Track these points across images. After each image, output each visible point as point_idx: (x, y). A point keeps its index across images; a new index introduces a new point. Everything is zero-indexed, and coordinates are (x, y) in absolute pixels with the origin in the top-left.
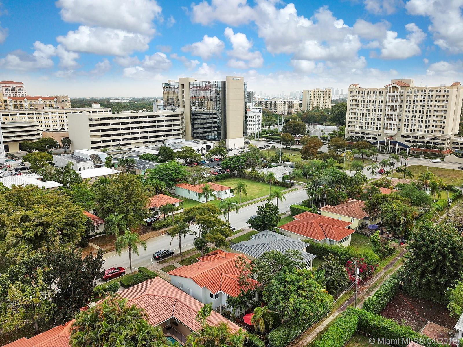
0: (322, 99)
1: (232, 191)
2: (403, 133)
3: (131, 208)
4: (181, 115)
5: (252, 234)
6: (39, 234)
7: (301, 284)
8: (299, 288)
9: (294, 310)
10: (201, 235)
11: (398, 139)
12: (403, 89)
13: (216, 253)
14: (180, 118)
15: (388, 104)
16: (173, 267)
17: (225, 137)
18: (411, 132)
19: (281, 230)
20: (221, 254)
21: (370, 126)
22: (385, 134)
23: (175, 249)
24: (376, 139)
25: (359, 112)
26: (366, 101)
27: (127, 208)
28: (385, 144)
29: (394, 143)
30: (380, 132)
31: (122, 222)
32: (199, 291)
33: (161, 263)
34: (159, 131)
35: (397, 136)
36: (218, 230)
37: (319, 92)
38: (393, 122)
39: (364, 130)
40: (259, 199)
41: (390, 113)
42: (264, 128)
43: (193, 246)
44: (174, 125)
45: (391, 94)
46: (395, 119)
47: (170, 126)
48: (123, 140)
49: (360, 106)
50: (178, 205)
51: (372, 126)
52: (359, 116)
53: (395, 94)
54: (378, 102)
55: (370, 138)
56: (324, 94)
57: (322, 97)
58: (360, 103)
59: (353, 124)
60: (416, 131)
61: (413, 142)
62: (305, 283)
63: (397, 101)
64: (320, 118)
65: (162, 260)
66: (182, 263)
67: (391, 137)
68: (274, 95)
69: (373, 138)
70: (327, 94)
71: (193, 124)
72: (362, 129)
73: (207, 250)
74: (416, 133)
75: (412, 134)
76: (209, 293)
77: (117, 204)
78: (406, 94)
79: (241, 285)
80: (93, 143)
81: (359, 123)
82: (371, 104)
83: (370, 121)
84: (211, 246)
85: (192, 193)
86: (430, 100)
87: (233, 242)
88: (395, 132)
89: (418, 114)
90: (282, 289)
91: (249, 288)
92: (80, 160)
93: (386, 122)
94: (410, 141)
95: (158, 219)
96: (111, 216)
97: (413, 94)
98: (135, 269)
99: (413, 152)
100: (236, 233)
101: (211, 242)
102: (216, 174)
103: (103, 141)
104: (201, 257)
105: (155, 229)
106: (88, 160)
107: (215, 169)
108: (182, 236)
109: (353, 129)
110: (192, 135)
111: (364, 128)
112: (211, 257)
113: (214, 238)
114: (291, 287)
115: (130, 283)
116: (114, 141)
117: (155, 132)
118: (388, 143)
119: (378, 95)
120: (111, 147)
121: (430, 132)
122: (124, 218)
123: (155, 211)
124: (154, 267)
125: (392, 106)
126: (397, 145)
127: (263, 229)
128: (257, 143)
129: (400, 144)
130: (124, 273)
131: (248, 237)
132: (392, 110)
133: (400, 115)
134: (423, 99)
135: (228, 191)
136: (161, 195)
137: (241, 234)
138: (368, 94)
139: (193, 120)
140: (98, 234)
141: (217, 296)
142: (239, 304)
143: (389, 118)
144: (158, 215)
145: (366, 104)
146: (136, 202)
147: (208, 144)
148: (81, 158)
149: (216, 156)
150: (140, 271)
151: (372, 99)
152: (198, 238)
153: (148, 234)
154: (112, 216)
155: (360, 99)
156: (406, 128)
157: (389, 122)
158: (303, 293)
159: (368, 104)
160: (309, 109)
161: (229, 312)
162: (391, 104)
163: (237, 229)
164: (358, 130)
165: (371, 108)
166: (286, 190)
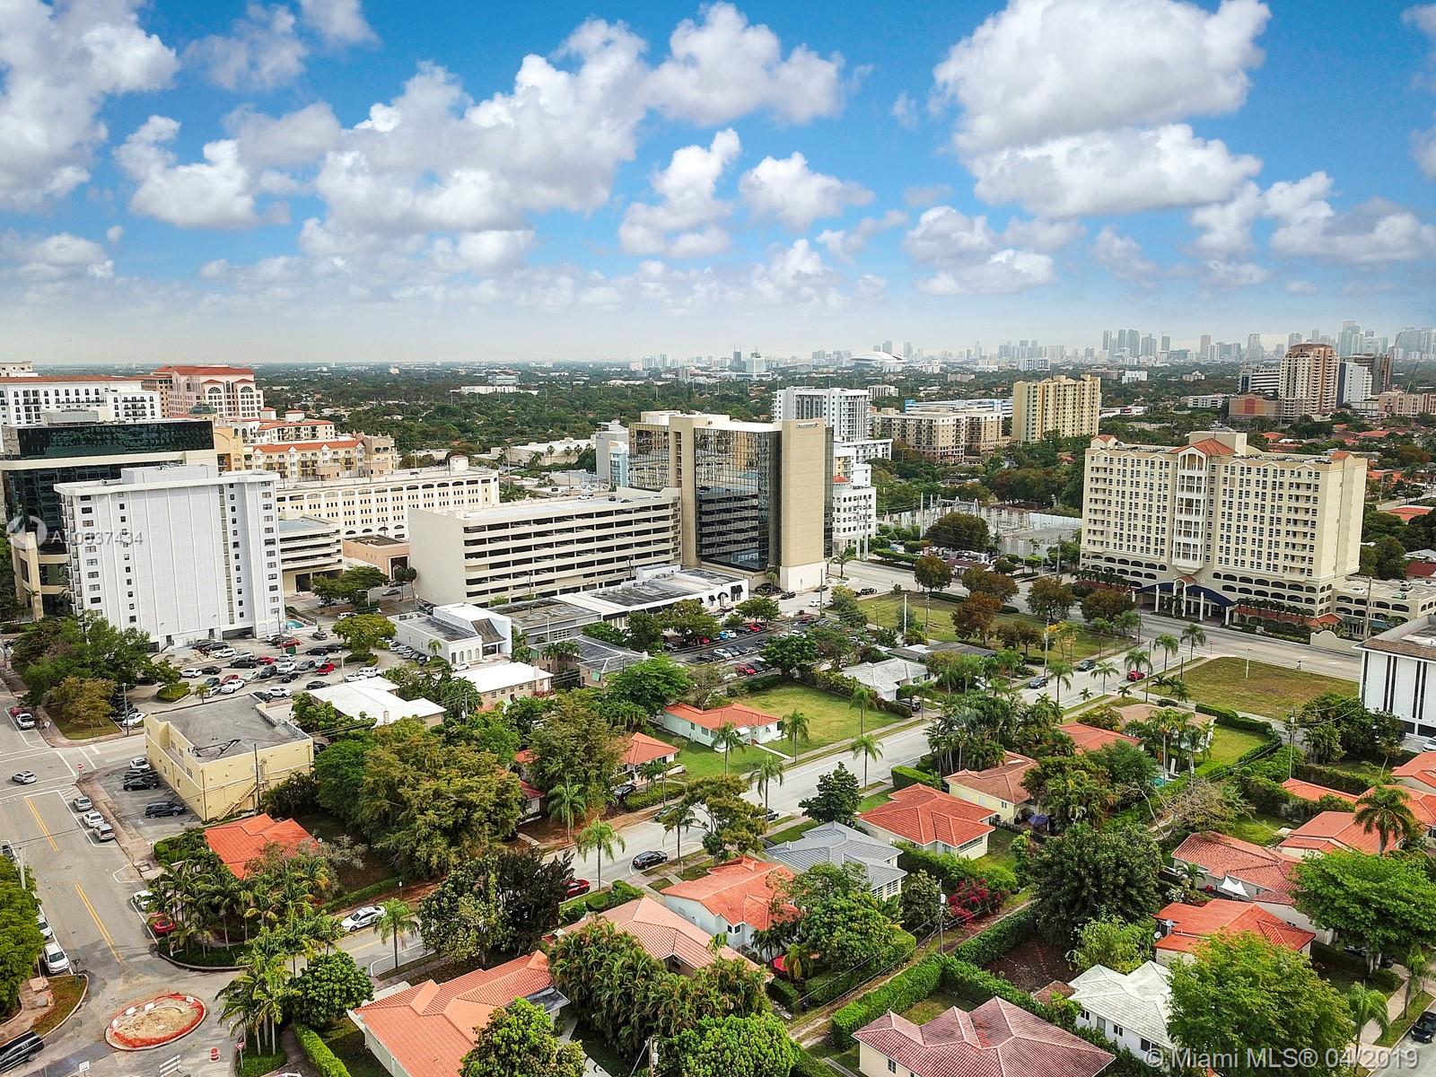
0: (1069, 406)
1: (781, 726)
2: (1218, 568)
3: (593, 773)
4: (674, 505)
5: (808, 827)
6: (460, 821)
7: (855, 913)
8: (851, 919)
9: (839, 948)
10: (714, 830)
11: (1206, 582)
12: (1216, 462)
13: (740, 862)
14: (670, 512)
15: (1179, 495)
16: (667, 883)
17: (778, 563)
18: (1236, 568)
19: (860, 822)
20: (747, 863)
21: (1138, 544)
22: (1175, 567)
23: (670, 851)
24: (1153, 577)
25: (1113, 508)
26: (1128, 483)
27: (586, 773)
28: (1175, 594)
29: (1195, 591)
30: (1164, 560)
31: (578, 799)
32: (711, 920)
33: (648, 874)
34: (620, 547)
35: (1204, 572)
36: (742, 824)
37: (1062, 389)
38: (1191, 541)
39: (1124, 553)
40: (837, 745)
41: (1184, 517)
42: (887, 522)
43: (701, 847)
44: (656, 531)
45: (1187, 473)
46: (1196, 534)
47: (647, 532)
48: (537, 572)
49: (1114, 493)
50: (670, 759)
51: (1144, 545)
52: (1112, 519)
53: (1195, 473)
54: (1156, 487)
55: (1138, 574)
56: (1077, 392)
57: (1069, 401)
58: (1114, 487)
59: (1098, 538)
60: (1247, 565)
61: (1242, 590)
62: (861, 912)
63: (1199, 489)
64: (1043, 488)
65: (647, 869)
66: (683, 876)
67: (1189, 577)
68: (950, 355)
69: (1148, 576)
70: (1087, 392)
71: (701, 525)
72: (1120, 551)
73: (725, 856)
74: (1247, 571)
75: (1238, 571)
76: (725, 924)
77: (569, 764)
78: (1223, 474)
79: (773, 914)
80: (470, 582)
81: (1112, 535)
82: (1141, 490)
83: (1139, 533)
84: (732, 849)
85: (698, 729)
86: (1277, 492)
87: (772, 842)
88: (1197, 564)
89: (1250, 524)
90: (826, 920)
91: (784, 918)
92: (454, 633)
93: (1176, 539)
94: (1233, 589)
95: (633, 788)
96: (559, 788)
97: (1237, 476)
98: (608, 883)
99: (1242, 618)
100: (781, 822)
101: (731, 843)
102: (752, 674)
103: (493, 579)
104: (716, 867)
105: (630, 809)
106: (471, 635)
107: (749, 656)
108: (683, 829)
109: (1098, 549)
110: (697, 552)
111: (1125, 548)
112: (732, 868)
113: (737, 838)
114: (839, 917)
115: (602, 905)
116: (516, 575)
117: (610, 549)
118: (1180, 591)
119: (1157, 471)
120: (511, 590)
121: (1280, 569)
122: (580, 792)
123: (629, 770)
124: (637, 880)
125: (1189, 502)
126: (1202, 598)
127: (829, 820)
128: (862, 571)
129: (1210, 594)
130: (588, 888)
131: (796, 834)
132: (1189, 512)
133: (1210, 524)
134: (1260, 490)
135: (773, 727)
136: (638, 736)
137: (791, 824)
138: (1133, 466)
139: (700, 513)
140: (529, 817)
141: (737, 929)
142: (768, 940)
143: (1183, 529)
144: (633, 778)
145: (1128, 489)
146: (600, 762)
147: (735, 584)
148: (452, 625)
149: (754, 620)
150: (616, 887)
151: (1142, 479)
152: (710, 834)
153: (619, 819)
154: (562, 788)
155: (1115, 477)
156: (1223, 555)
157: (1183, 540)
158: (855, 925)
159: (1134, 489)
160: (1030, 436)
161: (754, 953)
162: (1186, 495)
163: (783, 814)
164: (1111, 551)
165: (1141, 501)
166: (900, 724)
